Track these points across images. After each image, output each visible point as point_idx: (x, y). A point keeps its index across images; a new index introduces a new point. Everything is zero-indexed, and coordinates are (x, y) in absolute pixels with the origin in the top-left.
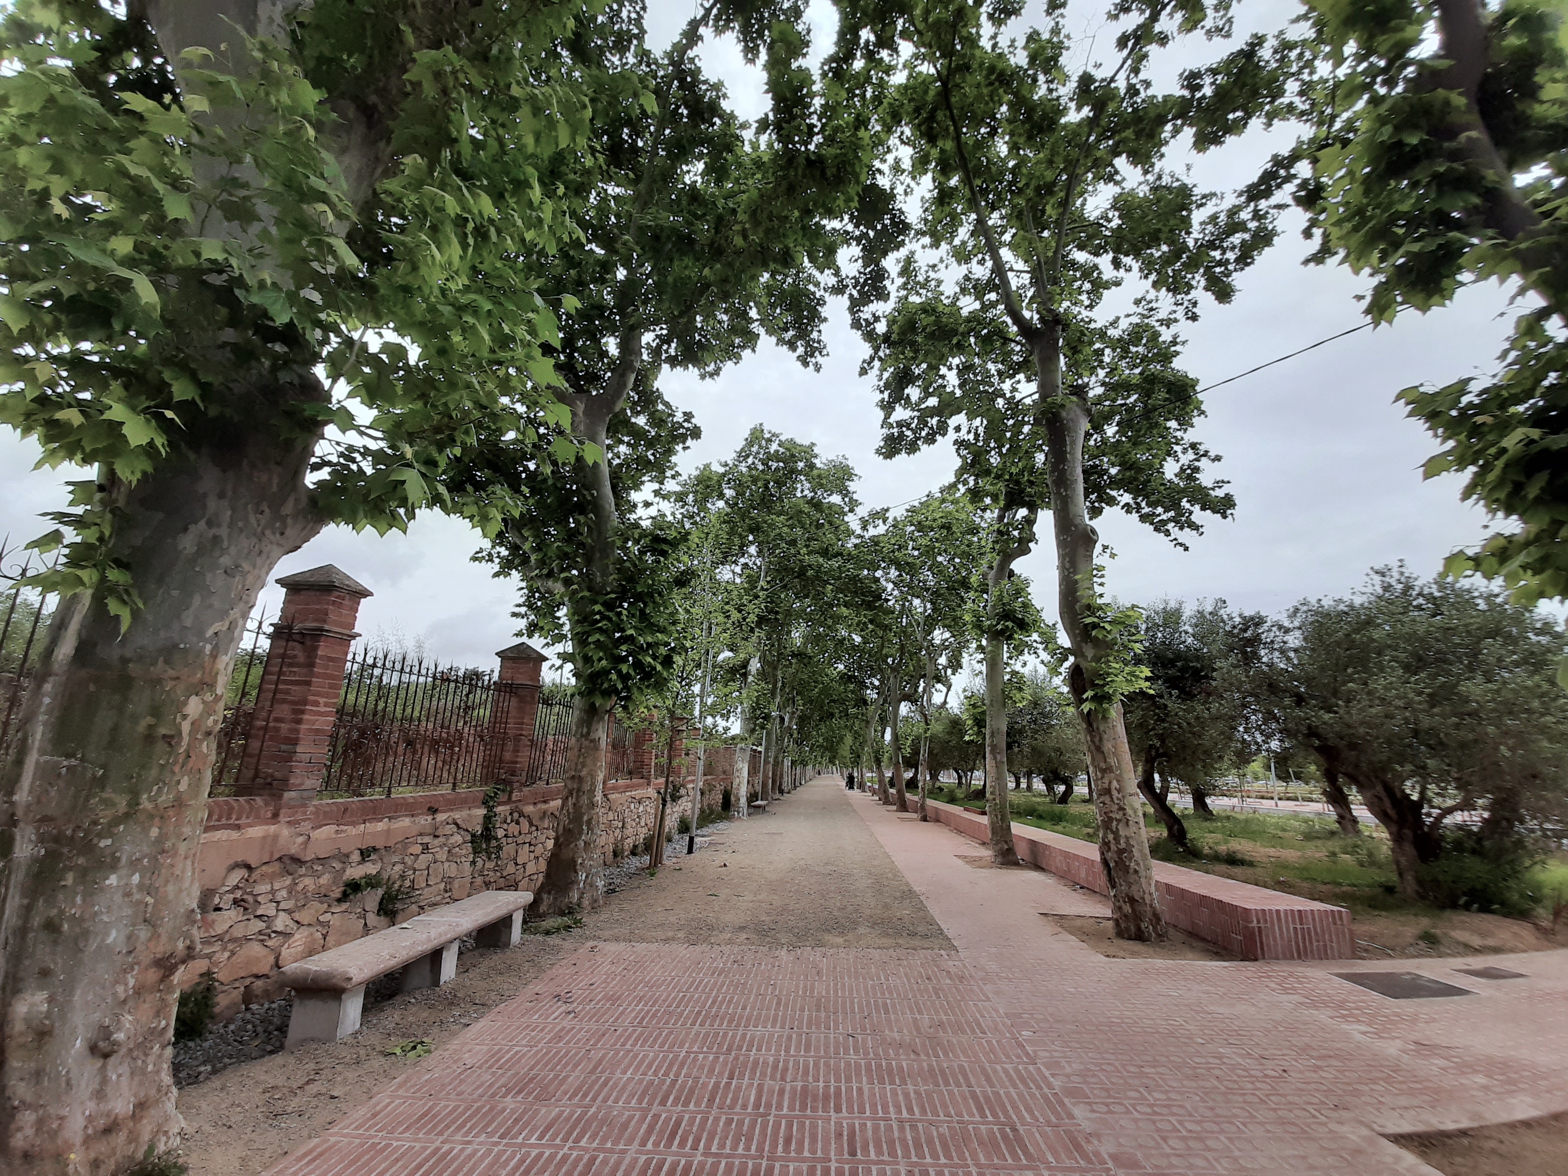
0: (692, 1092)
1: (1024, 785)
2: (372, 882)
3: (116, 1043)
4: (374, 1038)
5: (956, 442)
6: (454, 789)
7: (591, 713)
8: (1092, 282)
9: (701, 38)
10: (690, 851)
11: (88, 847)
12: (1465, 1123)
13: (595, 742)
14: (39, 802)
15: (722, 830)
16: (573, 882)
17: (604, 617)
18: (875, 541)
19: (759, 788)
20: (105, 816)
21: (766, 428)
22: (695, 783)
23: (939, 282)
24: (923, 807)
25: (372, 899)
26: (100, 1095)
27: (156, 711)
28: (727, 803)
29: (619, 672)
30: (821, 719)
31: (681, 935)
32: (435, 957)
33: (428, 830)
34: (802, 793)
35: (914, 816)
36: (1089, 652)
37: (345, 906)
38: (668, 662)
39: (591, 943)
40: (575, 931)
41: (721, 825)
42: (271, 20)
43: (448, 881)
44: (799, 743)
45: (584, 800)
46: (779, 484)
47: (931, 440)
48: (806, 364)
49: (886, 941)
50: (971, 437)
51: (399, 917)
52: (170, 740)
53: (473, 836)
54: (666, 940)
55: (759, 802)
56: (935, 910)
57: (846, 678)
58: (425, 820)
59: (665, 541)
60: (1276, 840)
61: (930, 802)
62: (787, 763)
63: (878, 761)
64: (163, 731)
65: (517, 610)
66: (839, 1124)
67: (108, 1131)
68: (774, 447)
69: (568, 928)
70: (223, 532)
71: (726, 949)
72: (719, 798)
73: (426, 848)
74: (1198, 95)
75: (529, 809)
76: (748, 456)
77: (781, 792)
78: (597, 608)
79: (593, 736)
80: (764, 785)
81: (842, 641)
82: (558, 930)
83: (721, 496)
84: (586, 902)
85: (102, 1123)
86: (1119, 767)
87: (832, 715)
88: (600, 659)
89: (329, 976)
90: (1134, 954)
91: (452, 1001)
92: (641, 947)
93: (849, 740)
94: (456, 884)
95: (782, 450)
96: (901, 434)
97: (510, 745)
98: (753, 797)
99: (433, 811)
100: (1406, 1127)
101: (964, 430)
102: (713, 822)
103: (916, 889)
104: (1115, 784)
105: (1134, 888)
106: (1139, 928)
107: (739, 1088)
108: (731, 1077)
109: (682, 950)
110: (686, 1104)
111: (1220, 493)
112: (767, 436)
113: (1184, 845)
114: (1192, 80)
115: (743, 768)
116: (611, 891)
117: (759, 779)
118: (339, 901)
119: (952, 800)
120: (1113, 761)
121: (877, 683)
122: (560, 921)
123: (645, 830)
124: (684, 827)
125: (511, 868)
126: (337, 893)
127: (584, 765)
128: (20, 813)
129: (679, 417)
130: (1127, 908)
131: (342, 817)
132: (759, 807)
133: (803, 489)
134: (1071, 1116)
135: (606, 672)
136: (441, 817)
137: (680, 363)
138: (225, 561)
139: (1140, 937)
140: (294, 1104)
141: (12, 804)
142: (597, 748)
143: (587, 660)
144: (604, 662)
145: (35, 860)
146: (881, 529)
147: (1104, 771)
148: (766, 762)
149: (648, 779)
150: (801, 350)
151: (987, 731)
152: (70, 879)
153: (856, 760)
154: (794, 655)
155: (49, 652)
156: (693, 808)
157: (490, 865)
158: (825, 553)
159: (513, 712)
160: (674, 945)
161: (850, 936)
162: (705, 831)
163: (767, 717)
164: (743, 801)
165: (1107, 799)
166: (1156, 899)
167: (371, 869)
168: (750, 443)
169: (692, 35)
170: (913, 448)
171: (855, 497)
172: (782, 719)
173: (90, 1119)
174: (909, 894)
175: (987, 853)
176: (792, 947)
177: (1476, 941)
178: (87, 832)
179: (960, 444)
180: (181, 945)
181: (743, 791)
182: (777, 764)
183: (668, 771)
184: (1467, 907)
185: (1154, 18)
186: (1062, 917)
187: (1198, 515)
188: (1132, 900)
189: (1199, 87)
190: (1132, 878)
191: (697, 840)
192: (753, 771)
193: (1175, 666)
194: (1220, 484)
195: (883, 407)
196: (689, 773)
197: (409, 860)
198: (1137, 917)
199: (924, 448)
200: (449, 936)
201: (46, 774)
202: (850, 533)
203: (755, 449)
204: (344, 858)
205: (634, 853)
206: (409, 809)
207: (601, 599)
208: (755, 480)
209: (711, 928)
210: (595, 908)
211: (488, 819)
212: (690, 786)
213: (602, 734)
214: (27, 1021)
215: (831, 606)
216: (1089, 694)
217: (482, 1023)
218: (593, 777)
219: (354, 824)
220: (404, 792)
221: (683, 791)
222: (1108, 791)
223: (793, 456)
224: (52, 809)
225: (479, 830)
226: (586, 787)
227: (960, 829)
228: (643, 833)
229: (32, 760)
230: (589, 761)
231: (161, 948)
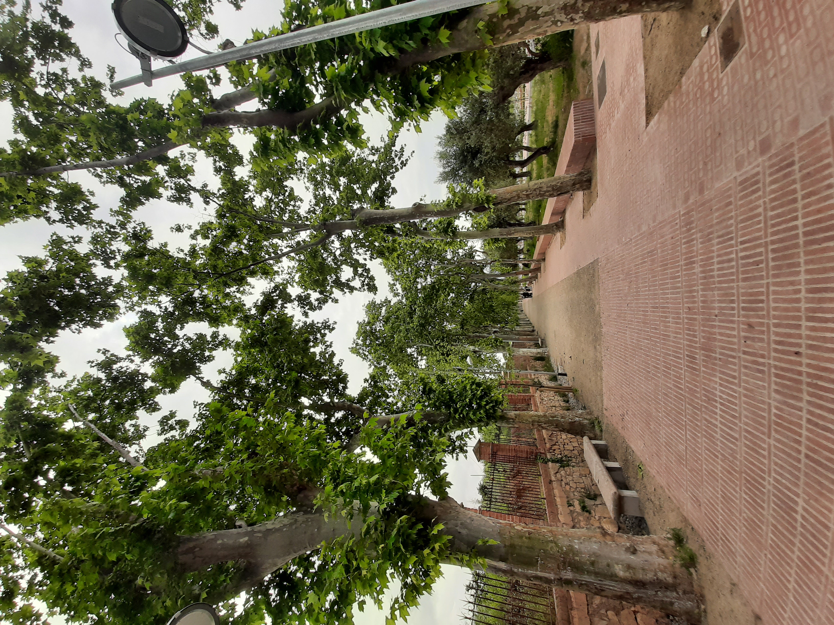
0: (646, 363)
1: (523, 207)
2: (582, 502)
3: (631, 545)
4: (638, 485)
5: (371, 260)
6: (540, 475)
7: (503, 418)
8: (290, 201)
9: (208, 381)
10: (565, 375)
11: (566, 553)
12: (643, 96)
13: (516, 416)
14: (553, 570)
15: (555, 360)
16: (580, 423)
17: (461, 413)
18: (404, 289)
19: (532, 343)
20: (555, 549)
21: (351, 346)
22: (531, 375)
23: (289, 267)
24: (538, 261)
25: (589, 503)
26: (650, 553)
27: (521, 537)
28: (541, 358)
29: (486, 405)
30: (493, 311)
31: (599, 374)
32: (609, 470)
33: (559, 483)
34: (533, 320)
35: (542, 265)
36: (467, 205)
37: (592, 511)
38: (479, 385)
39: (604, 412)
40: (600, 419)
41: (552, 361)
42: (273, 524)
43: (581, 476)
44: (507, 323)
45: (542, 419)
46: (377, 339)
47: (368, 271)
48: (333, 329)
49: (596, 287)
50: (368, 253)
51: (597, 493)
52: (530, 533)
53: (561, 467)
54: (601, 379)
55: (540, 342)
56: (584, 264)
57: (472, 300)
58: (555, 484)
59: (424, 388)
60: (546, 96)
61: (535, 257)
62: (518, 328)
63: (515, 282)
64: (527, 535)
65: (455, 457)
66: (651, 311)
67: (663, 552)
68: (360, 342)
69: (599, 422)
70: (459, 522)
71: (603, 354)
72: (538, 362)
73: (567, 484)
74: (223, 167)
75: (548, 446)
76: (365, 354)
77: (533, 331)
78: (457, 416)
79: (514, 417)
80: (530, 340)
81: (454, 304)
82: (600, 427)
83: (385, 367)
84: (589, 417)
85: (660, 553)
86: (517, 191)
87: (491, 306)
88: (480, 413)
89: (615, 501)
90: (596, 185)
91: (626, 461)
92: (604, 390)
93: (504, 296)
94: (583, 473)
95: (361, 338)
96: (367, 285)
97: (519, 454)
98: (537, 346)
99: (551, 482)
100: (644, 118)
101: (365, 257)
102: (551, 365)
103: (576, 270)
104: (524, 193)
105: (569, 183)
106: (586, 181)
107: (644, 346)
108: (641, 349)
109: (605, 372)
110: (649, 364)
111: (386, 139)
112: (354, 345)
113: (550, 148)
114: (218, 170)
115: (522, 351)
116: (585, 408)
117: (528, 343)
118: (590, 513)
119: (534, 246)
120: (514, 194)
121: (473, 284)
122: (597, 427)
123: (556, 397)
124: (554, 379)
125: (576, 452)
126: (587, 514)
127: (527, 420)
128: (557, 577)
129: (366, 385)
130: (577, 186)
131: (554, 513)
132: (542, 342)
133: (379, 326)
134: (644, 232)
135: (486, 411)
136: (553, 478)
137: (346, 384)
138: (468, 521)
139: (589, 181)
140: (657, 503)
141: (555, 579)
142: (519, 415)
143: (480, 420)
144: (482, 411)
145: (572, 570)
146: (398, 286)
147: (519, 197)
148: (518, 339)
149: (531, 396)
150: (327, 331)
151: (500, 237)
152: (577, 558)
153: (515, 292)
154: (462, 328)
155: (504, 572)
156: (544, 375)
157: (574, 460)
158: (411, 314)
159: (504, 453)
160: (603, 376)
161: (596, 302)
162: (555, 369)
163: (496, 340)
164: (539, 350)
165: (531, 196)
166: (573, 174)
167: (576, 503)
168: (358, 354)
169: (207, 384)
170: (372, 279)
171: (383, 300)
172: (495, 332)
173: (659, 556)
174: (578, 274)
175: (559, 235)
176: (601, 327)
177: (585, 45)
178: (561, 554)
179: (372, 258)
180: (598, 530)
181: (534, 351)
182: (519, 334)
183: (526, 386)
184: (571, 43)
185: (194, 189)
186: (584, 209)
187: (397, 148)
188: (574, 184)
189: (220, 167)
190: (564, 185)
191: (560, 372)
192: (523, 346)
193: (466, 156)
194: (382, 139)
195: (352, 292)
196: (527, 378)
197: (572, 490)
198: (581, 182)
199: (371, 273)
200: (602, 466)
201: (544, 568)
202: (400, 302)
203: (361, 351)
204: (572, 512)
205: (568, 402)
206: (550, 491)
207: (453, 415)
208: (376, 351)
209: (596, 361)
210: (591, 413)
211: (553, 461)
212: (533, 377)
213: (512, 414)
214: (625, 572)
215: (436, 310)
216: (486, 205)
217: (632, 446)
218: (533, 416)
219: (557, 509)
220: (543, 492)
221: (536, 380)
222: (527, 195)
223: (364, 332)
224: (555, 566)
225: (558, 465)
226: (537, 419)
227: (547, 244)
228: (558, 398)
229: (540, 574)
230: (525, 418)
231: (599, 535)
